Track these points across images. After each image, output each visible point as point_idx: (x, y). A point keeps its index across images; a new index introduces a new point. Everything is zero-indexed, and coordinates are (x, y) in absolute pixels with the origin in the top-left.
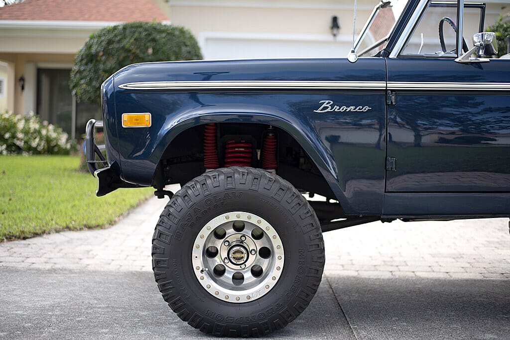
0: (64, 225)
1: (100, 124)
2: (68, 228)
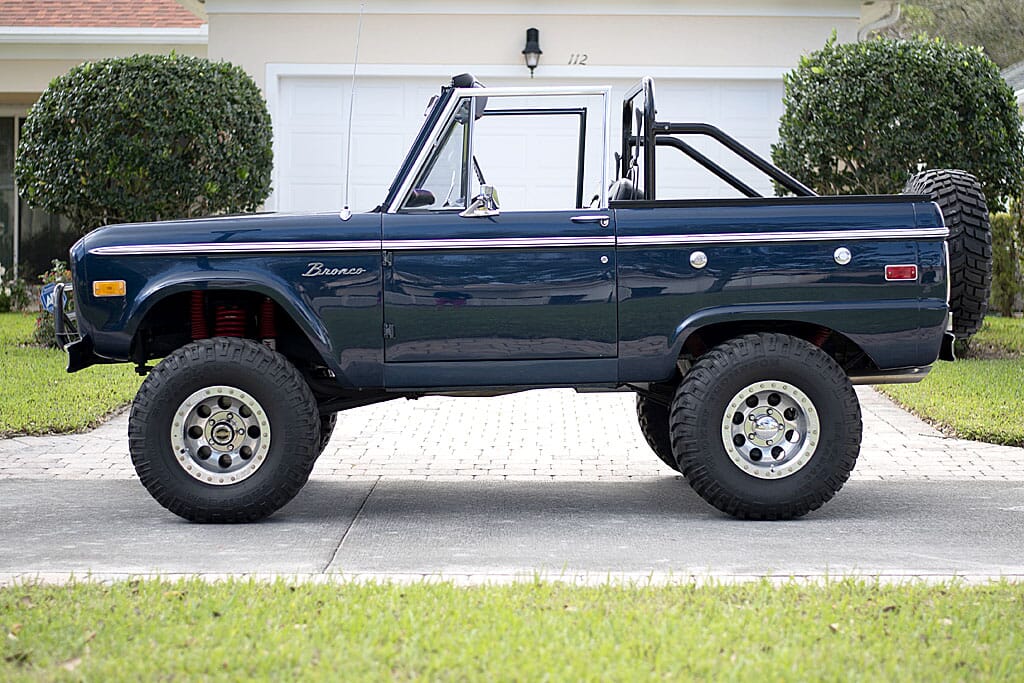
0: (19, 426)
1: (69, 288)
2: (25, 432)
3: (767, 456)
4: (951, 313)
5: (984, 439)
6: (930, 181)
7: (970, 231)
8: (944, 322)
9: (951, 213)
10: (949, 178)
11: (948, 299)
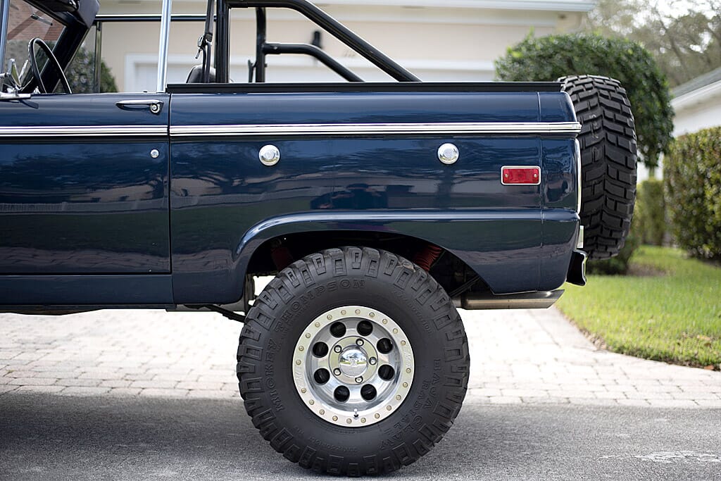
3: (355, 396)
4: (582, 227)
5: (632, 354)
6: (571, 84)
7: (612, 138)
8: (573, 239)
9: (591, 117)
10: (592, 82)
11: (579, 210)
